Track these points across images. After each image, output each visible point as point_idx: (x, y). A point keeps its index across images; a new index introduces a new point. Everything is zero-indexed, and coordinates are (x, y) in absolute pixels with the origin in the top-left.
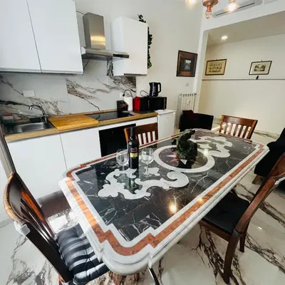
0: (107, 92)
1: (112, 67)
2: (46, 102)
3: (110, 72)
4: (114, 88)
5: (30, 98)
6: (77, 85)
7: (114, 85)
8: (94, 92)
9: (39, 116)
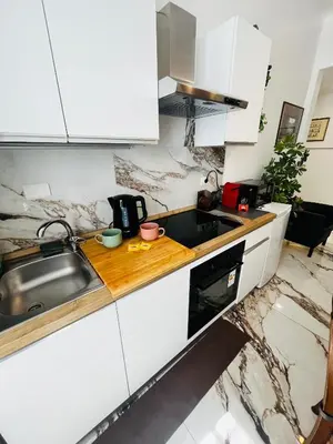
0: (183, 177)
1: (193, 130)
2: (75, 206)
3: (190, 140)
4: (193, 168)
5: (40, 201)
6: (134, 166)
7: (193, 164)
8: (163, 178)
9: (58, 237)
